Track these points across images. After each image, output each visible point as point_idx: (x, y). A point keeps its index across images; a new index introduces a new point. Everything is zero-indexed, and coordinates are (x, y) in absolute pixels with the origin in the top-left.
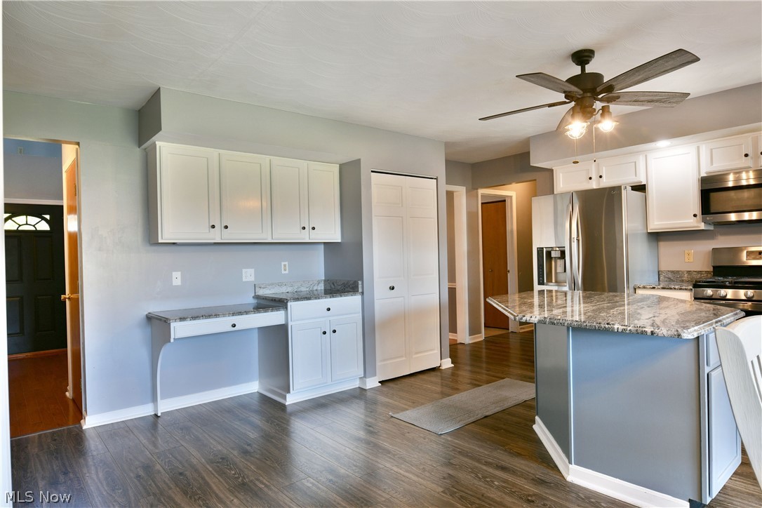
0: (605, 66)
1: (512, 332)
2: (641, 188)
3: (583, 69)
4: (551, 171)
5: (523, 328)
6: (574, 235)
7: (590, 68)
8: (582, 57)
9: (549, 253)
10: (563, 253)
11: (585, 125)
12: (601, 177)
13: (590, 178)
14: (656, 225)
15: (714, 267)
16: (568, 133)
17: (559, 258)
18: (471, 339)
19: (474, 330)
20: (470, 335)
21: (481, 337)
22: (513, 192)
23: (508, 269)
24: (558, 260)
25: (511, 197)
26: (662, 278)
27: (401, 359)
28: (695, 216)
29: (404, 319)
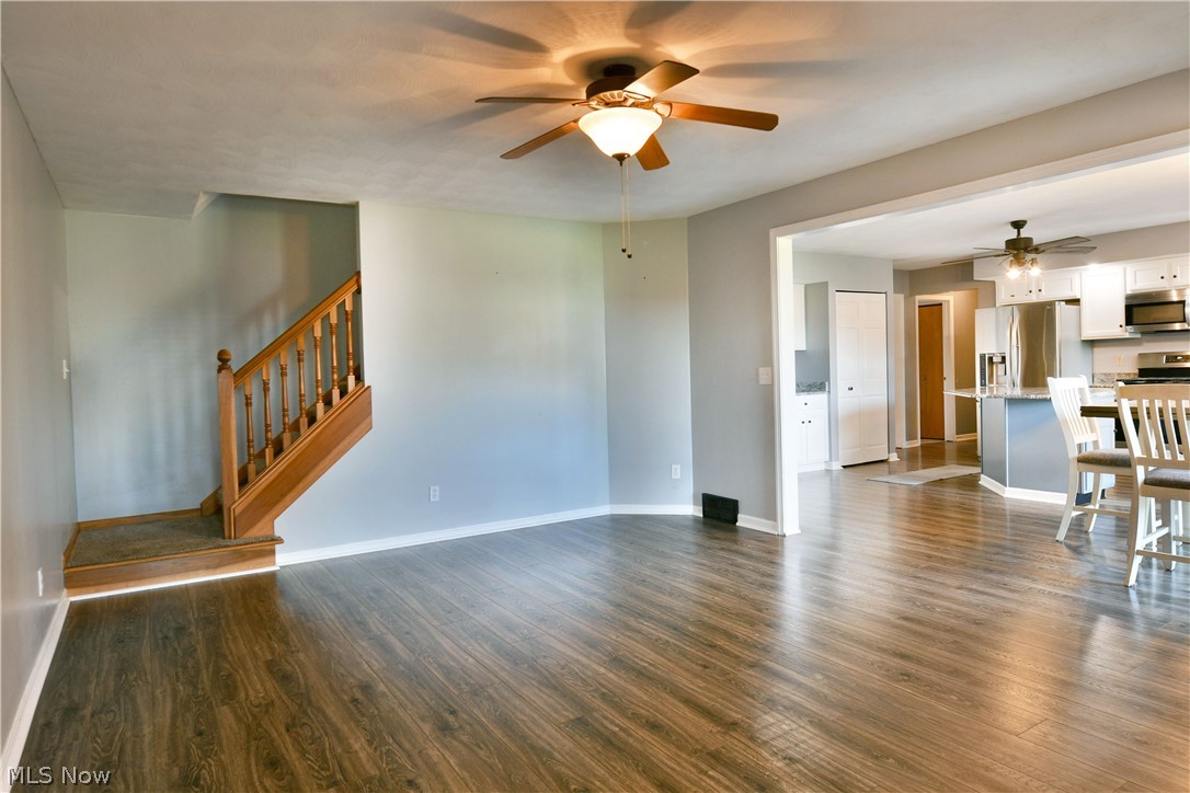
0: (1034, 233)
1: (948, 441)
2: (1076, 302)
3: (1019, 233)
4: (994, 283)
5: (961, 438)
6: (1014, 342)
7: (1024, 233)
8: (1018, 225)
9: (991, 359)
10: (1004, 358)
11: (1020, 273)
12: (1040, 291)
13: (1031, 292)
14: (1089, 334)
15: (1140, 370)
17: (1000, 363)
18: (905, 444)
19: (910, 436)
20: (905, 441)
21: (917, 443)
22: (952, 300)
23: (945, 376)
24: (1000, 365)
25: (948, 301)
26: (1096, 380)
27: (857, 449)
28: (1121, 326)
29: (859, 418)
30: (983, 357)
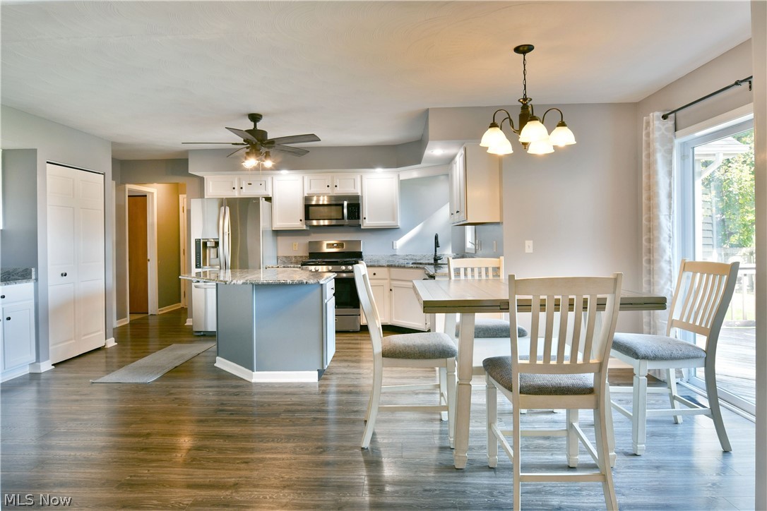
0: (269, 128)
1: (151, 315)
2: (269, 199)
3: (255, 125)
4: (201, 178)
5: (162, 310)
6: (226, 230)
7: (260, 126)
8: (255, 118)
9: (205, 244)
10: (217, 244)
12: (242, 188)
13: (234, 188)
14: (278, 225)
15: (310, 253)
16: (243, 164)
17: (213, 247)
18: (118, 323)
19: (120, 315)
20: (117, 320)
21: (126, 320)
22: (156, 192)
23: (148, 258)
24: (212, 249)
25: (153, 193)
26: (279, 261)
27: (71, 342)
28: (301, 220)
29: (74, 304)
30: (198, 242)
